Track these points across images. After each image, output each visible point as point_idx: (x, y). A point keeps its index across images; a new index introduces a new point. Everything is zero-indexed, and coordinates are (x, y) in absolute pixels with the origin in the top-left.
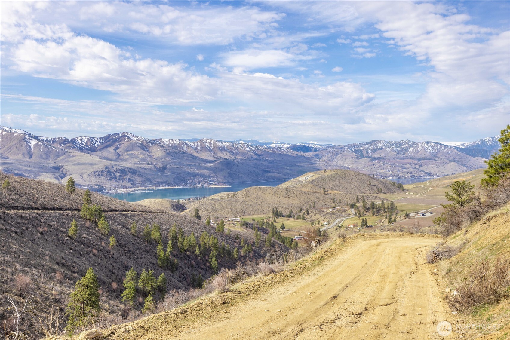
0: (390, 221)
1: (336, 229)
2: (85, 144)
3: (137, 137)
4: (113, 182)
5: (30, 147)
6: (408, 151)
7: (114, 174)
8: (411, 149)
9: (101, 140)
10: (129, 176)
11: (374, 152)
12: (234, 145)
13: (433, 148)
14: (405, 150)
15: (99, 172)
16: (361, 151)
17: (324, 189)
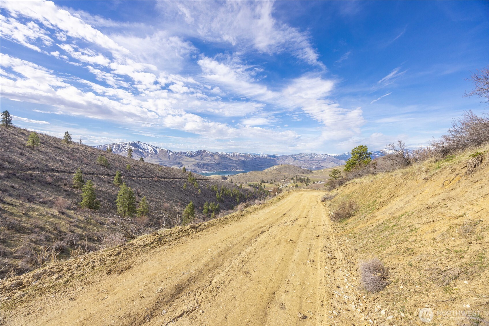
0: (307, 185)
2: (190, 154)
3: (209, 152)
4: (200, 169)
5: (169, 155)
7: (200, 165)
8: (315, 157)
9: (196, 153)
10: (206, 166)
11: (301, 158)
12: (246, 155)
13: (324, 157)
14: (313, 157)
15: (195, 165)
16: (296, 157)
17: (281, 172)
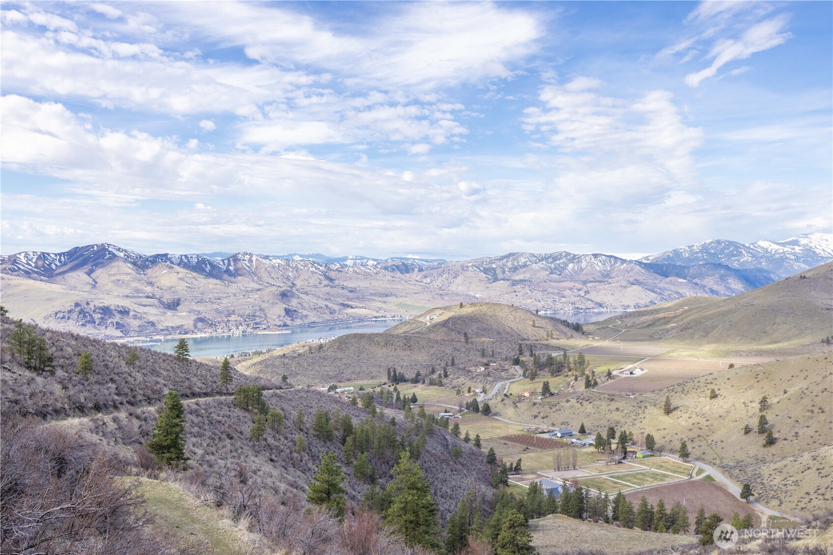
1: (503, 400)
2: (33, 265)
3: (126, 252)
4: (90, 330)
6: (566, 269)
7: (91, 315)
8: (571, 266)
9: (62, 258)
10: (117, 318)
11: (514, 272)
12: (290, 262)
13: (603, 264)
14: (562, 267)
15: (64, 312)
16: (494, 270)
17: (465, 335)
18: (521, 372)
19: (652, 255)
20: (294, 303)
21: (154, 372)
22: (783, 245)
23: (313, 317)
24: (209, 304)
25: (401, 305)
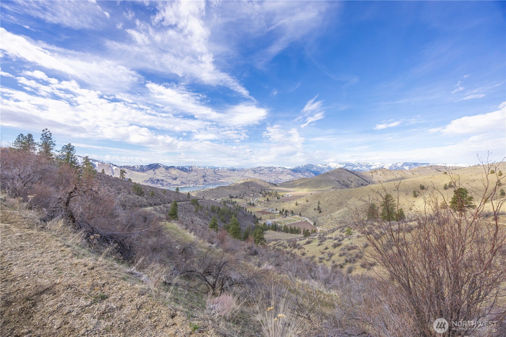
1: (257, 202)
2: (139, 168)
3: (163, 165)
5: (113, 170)
7: (154, 181)
8: (274, 170)
9: (147, 167)
10: (161, 182)
11: (260, 171)
12: (205, 168)
13: (282, 169)
14: (272, 170)
15: (147, 180)
16: (255, 171)
17: (248, 186)
18: (262, 195)
19: (293, 167)
20: (206, 178)
21: (170, 196)
22: (323, 165)
23: (211, 182)
24: (185, 179)
25: (232, 179)
